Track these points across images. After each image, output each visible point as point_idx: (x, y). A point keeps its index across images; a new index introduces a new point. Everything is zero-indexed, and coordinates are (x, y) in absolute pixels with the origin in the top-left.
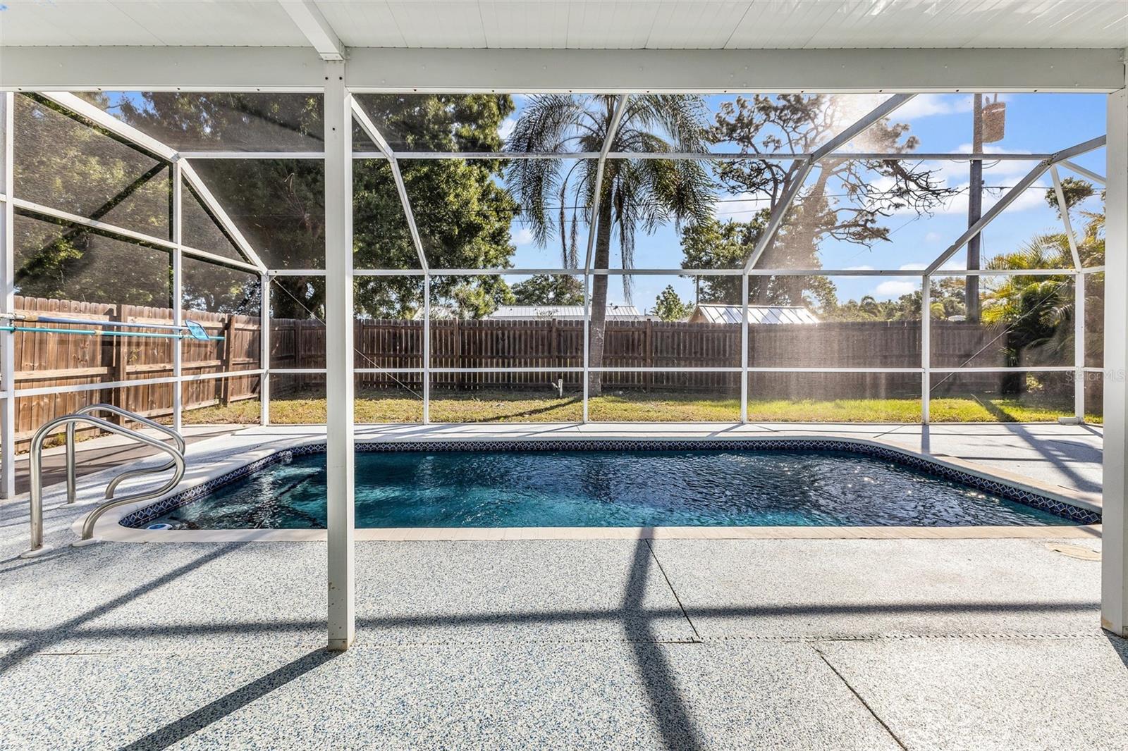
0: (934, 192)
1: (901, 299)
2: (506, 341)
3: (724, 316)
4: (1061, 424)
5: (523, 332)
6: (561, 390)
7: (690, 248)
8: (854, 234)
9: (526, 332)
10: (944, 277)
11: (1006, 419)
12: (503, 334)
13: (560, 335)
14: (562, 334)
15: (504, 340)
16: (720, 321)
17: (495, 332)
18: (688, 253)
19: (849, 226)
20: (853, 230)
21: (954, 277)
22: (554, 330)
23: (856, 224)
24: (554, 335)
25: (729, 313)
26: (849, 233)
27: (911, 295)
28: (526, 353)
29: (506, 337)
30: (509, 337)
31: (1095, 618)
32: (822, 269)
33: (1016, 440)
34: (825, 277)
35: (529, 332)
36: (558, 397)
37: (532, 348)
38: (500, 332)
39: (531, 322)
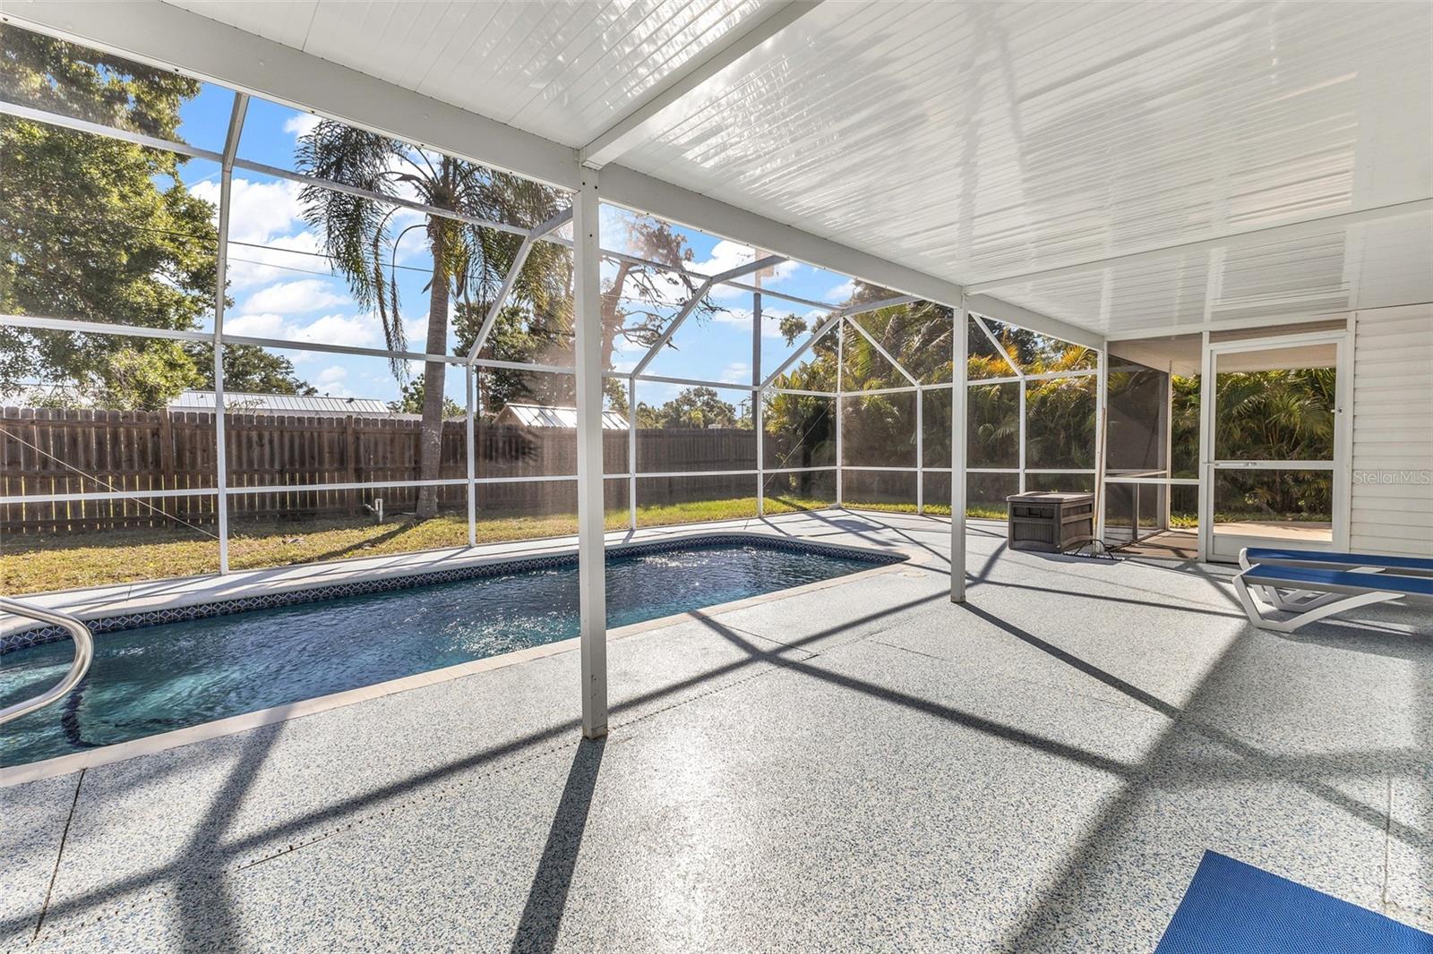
0: (711, 308)
1: (664, 405)
2: (267, 447)
3: (539, 418)
4: (831, 509)
5: (296, 435)
6: (381, 513)
7: (463, 330)
8: (644, 337)
9: (302, 433)
10: (697, 387)
11: (804, 510)
12: (260, 437)
13: (358, 438)
14: (362, 436)
15: (262, 446)
16: (536, 423)
17: (244, 433)
18: (462, 336)
19: (640, 329)
20: (642, 333)
21: (704, 387)
22: (350, 431)
23: (644, 328)
24: (350, 439)
25: (542, 414)
26: (639, 336)
27: (672, 402)
28: (302, 463)
29: (266, 441)
30: (271, 442)
31: (948, 598)
32: (615, 371)
33: (818, 522)
34: (617, 379)
35: (307, 435)
36: (378, 524)
37: (313, 458)
38: (254, 435)
39: (310, 420)
